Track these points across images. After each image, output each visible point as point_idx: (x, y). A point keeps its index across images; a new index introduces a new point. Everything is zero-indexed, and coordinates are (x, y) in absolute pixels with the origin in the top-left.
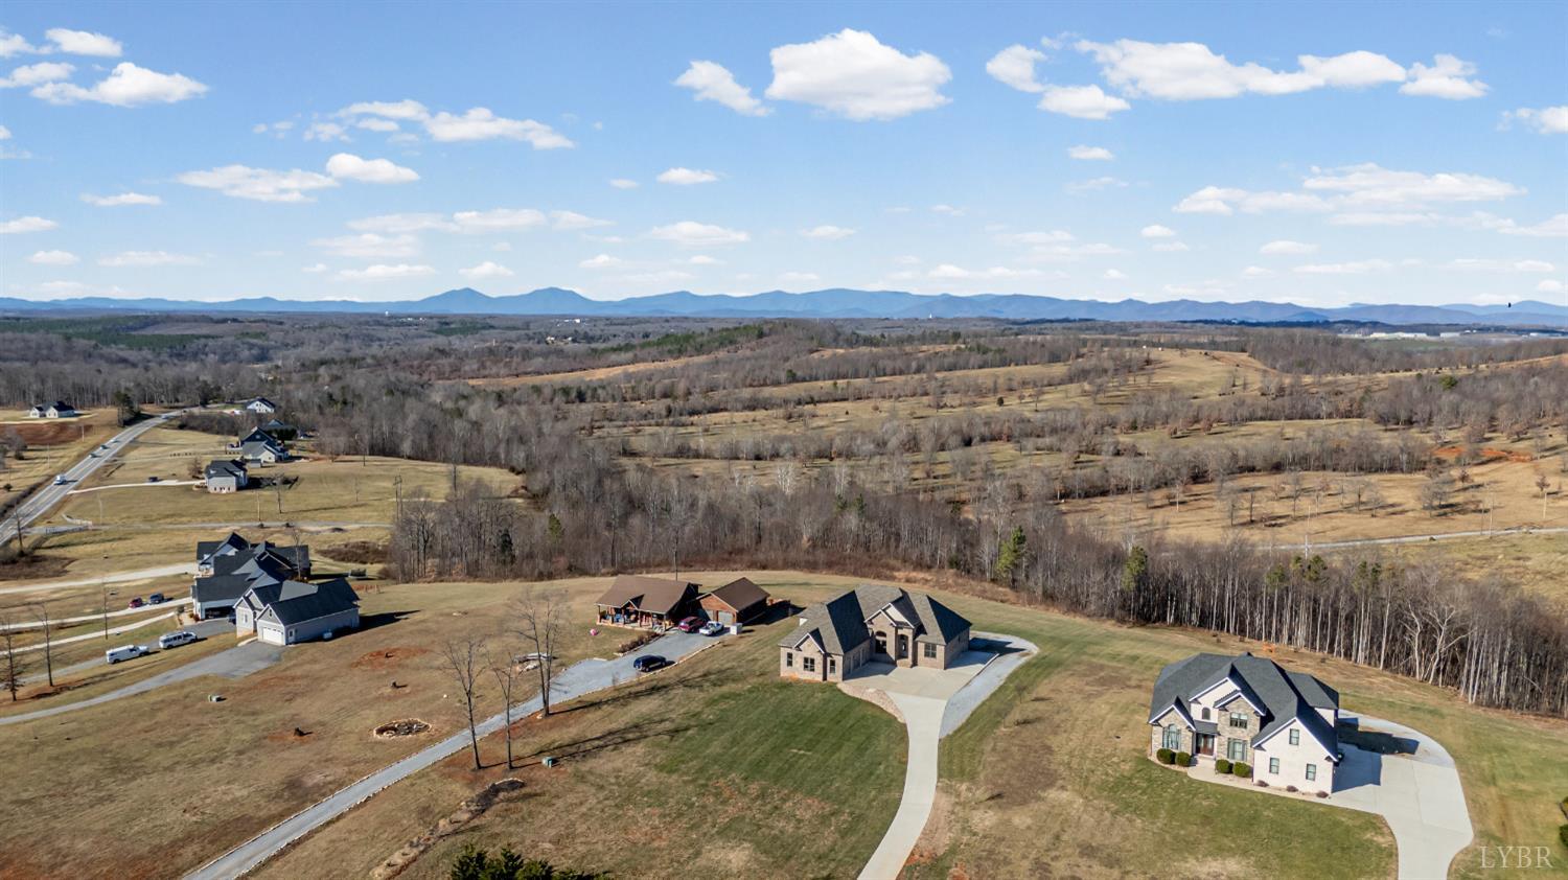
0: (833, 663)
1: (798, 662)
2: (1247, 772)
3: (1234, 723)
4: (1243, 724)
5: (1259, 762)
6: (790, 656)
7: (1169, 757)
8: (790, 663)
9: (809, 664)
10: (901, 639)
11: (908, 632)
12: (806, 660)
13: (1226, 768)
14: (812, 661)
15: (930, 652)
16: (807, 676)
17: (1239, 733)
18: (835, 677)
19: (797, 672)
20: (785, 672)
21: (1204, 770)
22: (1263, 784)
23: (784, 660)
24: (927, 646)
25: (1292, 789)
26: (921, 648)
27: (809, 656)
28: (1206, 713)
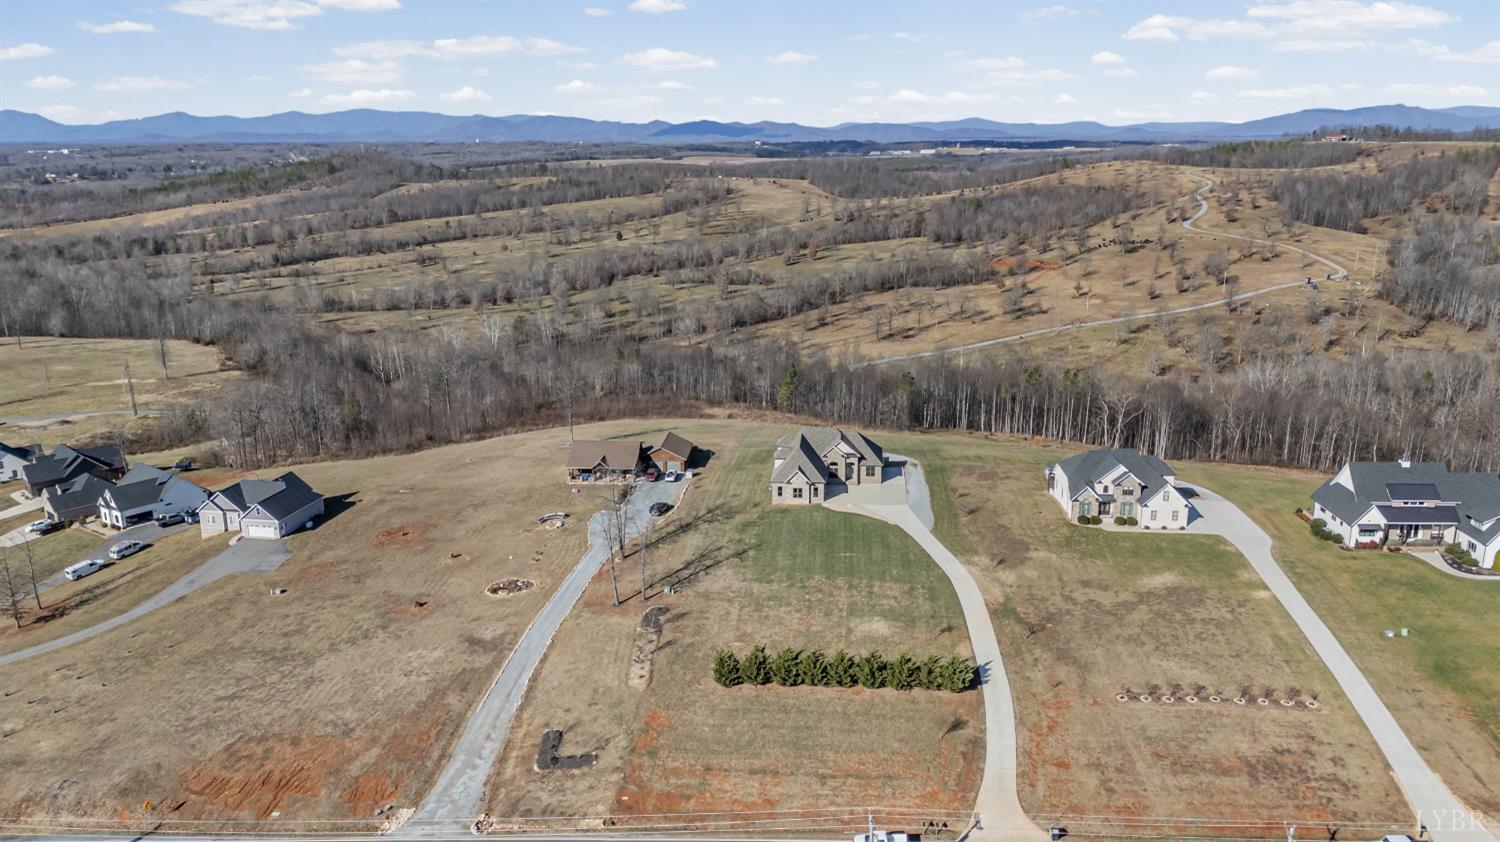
0: (816, 489)
1: (788, 491)
2: (1133, 522)
3: (1126, 493)
4: (1131, 493)
5: (1143, 515)
6: (780, 489)
7: (1083, 519)
8: (780, 494)
9: (798, 493)
10: (849, 466)
11: (854, 460)
12: (795, 490)
13: (1121, 521)
14: (800, 490)
15: (870, 472)
16: (797, 501)
17: (1129, 498)
18: (819, 500)
19: (788, 499)
20: (776, 500)
21: (1108, 523)
22: (1147, 528)
23: (775, 492)
24: (868, 469)
25: (1164, 528)
26: (863, 470)
27: (798, 487)
28: (1106, 489)
